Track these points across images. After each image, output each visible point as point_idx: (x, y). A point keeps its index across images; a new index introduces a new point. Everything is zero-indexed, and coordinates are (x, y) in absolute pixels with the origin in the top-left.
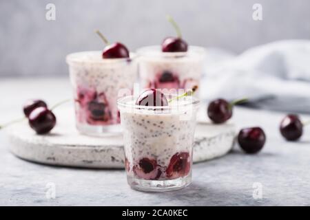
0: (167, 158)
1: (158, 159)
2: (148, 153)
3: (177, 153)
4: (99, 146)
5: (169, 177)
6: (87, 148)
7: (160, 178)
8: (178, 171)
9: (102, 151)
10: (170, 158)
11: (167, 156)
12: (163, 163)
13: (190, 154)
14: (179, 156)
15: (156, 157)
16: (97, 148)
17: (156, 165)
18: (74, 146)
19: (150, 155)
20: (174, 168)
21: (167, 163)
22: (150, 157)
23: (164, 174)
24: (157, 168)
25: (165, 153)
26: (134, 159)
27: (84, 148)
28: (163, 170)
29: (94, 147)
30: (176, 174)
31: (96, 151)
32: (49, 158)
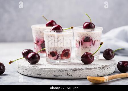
0: (61, 51)
1: (57, 51)
2: (54, 49)
3: (65, 49)
4: (61, 69)
5: (62, 58)
6: (56, 70)
7: (58, 59)
8: (65, 56)
9: (62, 71)
10: (62, 51)
11: (61, 50)
12: (59, 53)
13: (70, 50)
14: (66, 51)
15: (57, 50)
16: (60, 70)
17: (57, 54)
18: (50, 69)
19: (54, 50)
20: (64, 55)
21: (61, 53)
22: (54, 51)
23: (60, 57)
24: (57, 55)
25: (60, 49)
26: (48, 52)
27: (55, 70)
28: (59, 56)
29: (59, 69)
30: (64, 58)
31: (60, 71)
32: (38, 75)
